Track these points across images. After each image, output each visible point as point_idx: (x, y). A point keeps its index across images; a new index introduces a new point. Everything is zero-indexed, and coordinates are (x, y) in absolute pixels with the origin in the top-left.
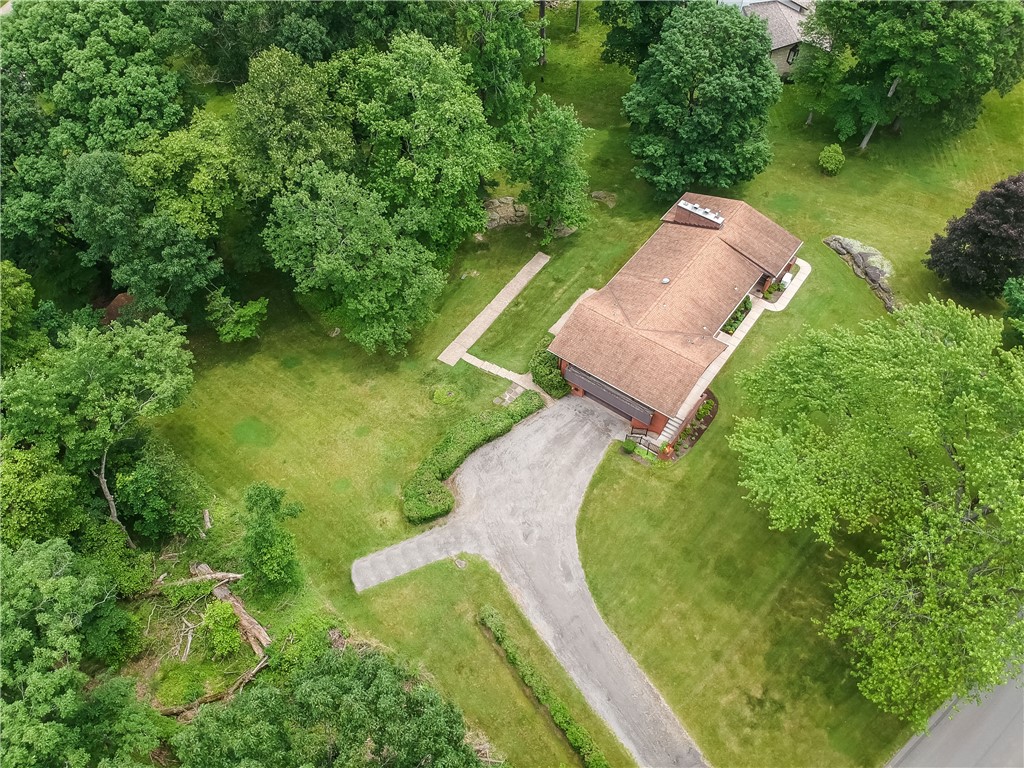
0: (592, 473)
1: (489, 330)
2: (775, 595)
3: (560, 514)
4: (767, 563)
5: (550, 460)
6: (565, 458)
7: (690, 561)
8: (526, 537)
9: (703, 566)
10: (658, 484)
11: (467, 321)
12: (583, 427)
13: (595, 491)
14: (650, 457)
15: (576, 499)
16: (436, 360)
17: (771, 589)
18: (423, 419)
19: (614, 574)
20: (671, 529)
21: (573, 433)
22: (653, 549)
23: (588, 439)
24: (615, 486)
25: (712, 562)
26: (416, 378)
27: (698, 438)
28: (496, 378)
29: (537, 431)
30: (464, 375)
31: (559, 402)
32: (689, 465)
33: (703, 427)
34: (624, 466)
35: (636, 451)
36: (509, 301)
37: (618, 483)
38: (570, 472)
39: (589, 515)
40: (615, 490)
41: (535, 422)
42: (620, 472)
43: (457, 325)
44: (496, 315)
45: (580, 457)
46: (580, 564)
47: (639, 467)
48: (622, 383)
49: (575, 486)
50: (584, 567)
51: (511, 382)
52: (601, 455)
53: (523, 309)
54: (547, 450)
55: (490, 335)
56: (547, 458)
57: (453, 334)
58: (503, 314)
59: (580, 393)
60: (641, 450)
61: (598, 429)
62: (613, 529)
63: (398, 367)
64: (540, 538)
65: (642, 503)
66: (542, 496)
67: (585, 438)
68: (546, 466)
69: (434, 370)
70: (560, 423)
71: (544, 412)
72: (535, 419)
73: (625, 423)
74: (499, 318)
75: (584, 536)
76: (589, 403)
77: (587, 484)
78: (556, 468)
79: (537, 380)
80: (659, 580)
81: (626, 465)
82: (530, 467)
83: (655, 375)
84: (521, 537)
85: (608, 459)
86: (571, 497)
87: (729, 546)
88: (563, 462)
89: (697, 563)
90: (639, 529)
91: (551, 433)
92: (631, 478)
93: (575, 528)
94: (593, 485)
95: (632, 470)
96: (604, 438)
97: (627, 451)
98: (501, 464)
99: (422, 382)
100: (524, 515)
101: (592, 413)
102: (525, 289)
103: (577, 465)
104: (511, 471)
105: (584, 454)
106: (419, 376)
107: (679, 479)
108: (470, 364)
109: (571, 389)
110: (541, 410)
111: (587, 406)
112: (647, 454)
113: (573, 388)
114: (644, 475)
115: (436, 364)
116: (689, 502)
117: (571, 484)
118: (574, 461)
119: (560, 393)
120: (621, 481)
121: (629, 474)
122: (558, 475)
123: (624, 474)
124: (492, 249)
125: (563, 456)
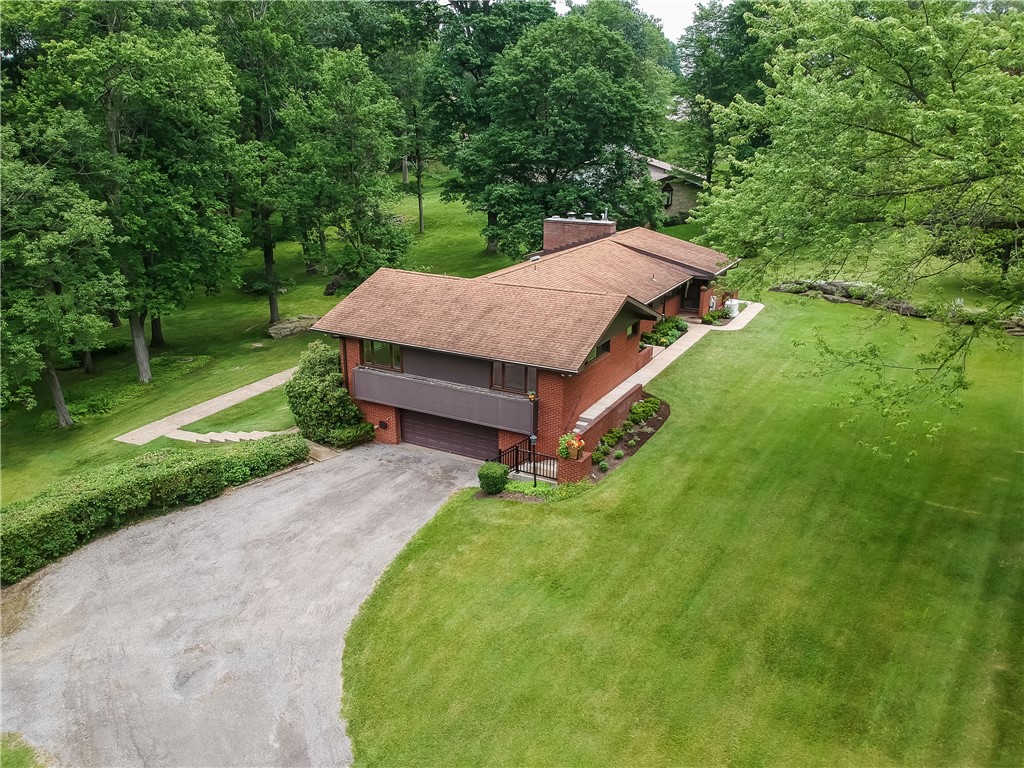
0: (408, 539)
1: (235, 406)
2: (985, 694)
3: (303, 620)
4: (917, 623)
5: (303, 530)
6: (340, 524)
7: (687, 655)
8: (183, 680)
9: (729, 658)
10: (566, 521)
12: (393, 478)
13: (411, 567)
14: (540, 489)
15: (353, 588)
16: (110, 442)
17: (964, 680)
19: (449, 733)
20: (614, 596)
21: (369, 488)
22: (573, 648)
23: (403, 492)
24: (462, 548)
25: (752, 649)
26: (56, 470)
27: (642, 443)
28: (220, 444)
29: (286, 492)
31: (344, 453)
32: (633, 481)
33: (649, 430)
34: (484, 513)
35: (510, 486)
37: (469, 542)
38: (349, 543)
39: (389, 610)
40: (460, 554)
41: (285, 480)
42: (474, 524)
45: (379, 518)
46: (343, 725)
47: (516, 508)
49: (359, 565)
50: (352, 730)
51: (248, 440)
52: (432, 512)
54: (301, 516)
56: (296, 527)
57: (163, 414)
59: (392, 432)
60: (521, 483)
61: (427, 479)
62: (451, 624)
63: (30, 461)
64: (226, 679)
65: (530, 561)
66: (264, 591)
67: (397, 491)
68: (290, 539)
69: (100, 455)
70: (341, 478)
71: (309, 468)
72: (285, 477)
75: (366, 655)
76: (410, 450)
78: (315, 540)
79: (308, 433)
80: (600, 718)
82: (249, 546)
84: (168, 681)
85: (448, 513)
86: (345, 585)
87: (785, 602)
88: (337, 529)
89: (708, 658)
90: (526, 611)
91: (318, 492)
92: (499, 527)
93: (341, 645)
94: (404, 558)
95: (504, 515)
96: (441, 488)
97: (493, 488)
100: (197, 632)
101: (417, 460)
103: (370, 531)
104: (193, 557)
105: (390, 515)
106: (63, 468)
107: (615, 506)
108: (177, 440)
109: (372, 428)
110: (302, 465)
111: (406, 454)
112: (535, 486)
113: (376, 427)
114: (531, 516)
115: (105, 447)
116: (649, 538)
117: (350, 564)
118: (364, 527)
119: (348, 433)
120: (475, 538)
121: (494, 522)
122: (318, 551)
123: (484, 525)
124: (275, 350)
125: (337, 521)
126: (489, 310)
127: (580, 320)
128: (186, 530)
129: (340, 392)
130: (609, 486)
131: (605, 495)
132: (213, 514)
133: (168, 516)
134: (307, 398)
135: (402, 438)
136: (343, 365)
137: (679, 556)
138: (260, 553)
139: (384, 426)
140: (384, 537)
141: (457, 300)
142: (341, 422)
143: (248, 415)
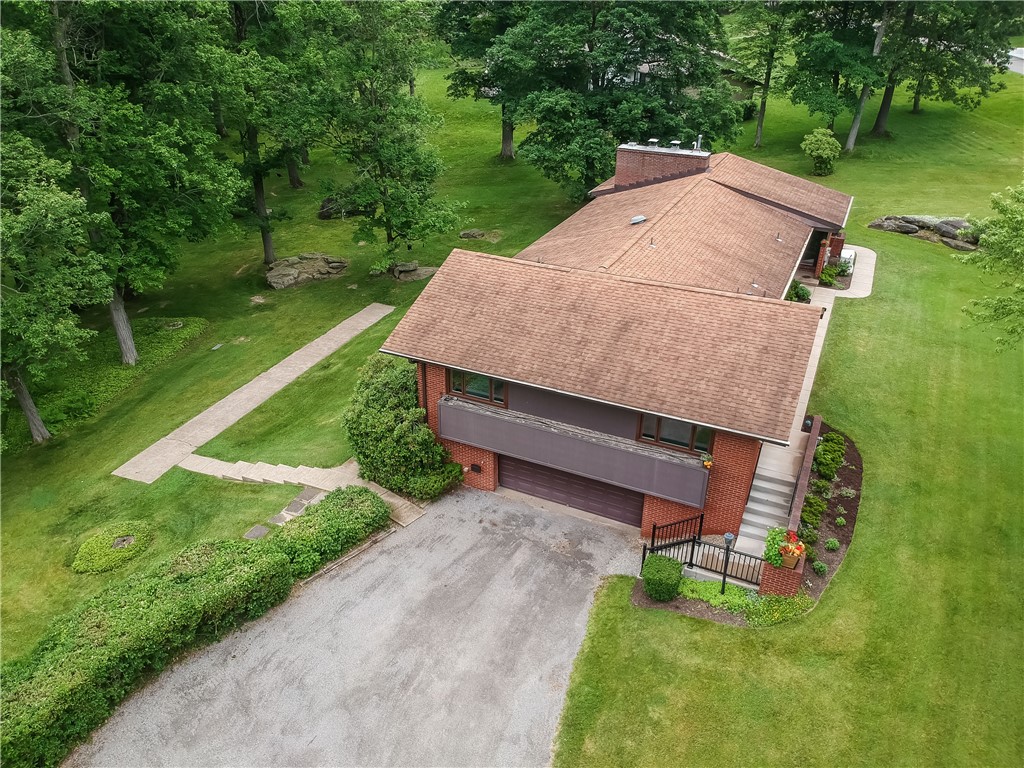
0: (565, 682)
1: (259, 410)
5: (419, 665)
10: (798, 672)
11: (207, 402)
12: (509, 557)
13: (590, 746)
14: (734, 599)
16: (108, 477)
18: (28, 616)
21: (482, 578)
23: (530, 585)
24: (655, 712)
26: (44, 524)
27: (852, 519)
28: (258, 488)
29: (373, 588)
30: (176, 496)
31: (432, 511)
32: (870, 596)
33: (850, 492)
34: (664, 639)
35: (685, 590)
36: (310, 365)
37: (661, 700)
38: (489, 694)
40: (656, 724)
41: (368, 565)
42: (655, 660)
43: (182, 412)
44: (277, 387)
45: (514, 640)
47: (711, 634)
48: (602, 385)
49: (515, 741)
51: (300, 487)
52: (580, 624)
53: (339, 370)
54: (407, 637)
55: (259, 418)
56: (406, 661)
57: (169, 425)
58: (297, 383)
59: (489, 476)
60: (701, 583)
61: (553, 558)
65: (772, 753)
67: (520, 585)
68: (405, 686)
69: (98, 500)
70: (440, 557)
71: (393, 539)
72: (365, 558)
73: (623, 534)
74: (286, 390)
76: (514, 501)
77: (554, 725)
78: (439, 688)
79: (372, 470)
81: (668, 634)
82: (351, 702)
83: (687, 350)
85: (605, 631)
88: (463, 664)
91: (416, 583)
92: (697, 672)
94: (575, 724)
95: (695, 647)
96: (577, 576)
97: (660, 594)
98: (246, 708)
99: (57, 530)
101: (530, 522)
102: (346, 346)
103: (508, 667)
104: (277, 728)
105: (526, 632)
106: (53, 520)
107: (860, 644)
108: (197, 474)
109: (461, 472)
110: (382, 534)
111: (512, 509)
112: (723, 592)
113: (466, 469)
114: (738, 655)
115: (103, 486)
116: (933, 712)
117: (501, 738)
118: (498, 658)
119: (434, 482)
120: (668, 691)
121: (686, 661)
122: (450, 711)
123: (672, 667)
124: (282, 308)
125: (460, 646)
126: (625, 327)
127: (765, 348)
128: (254, 670)
129: (423, 432)
130: (839, 606)
131: (839, 622)
132: (285, 635)
133: (225, 643)
134: (378, 440)
135: (501, 482)
136: (421, 392)
137: (983, 745)
138: (371, 716)
139: (476, 468)
140: (533, 679)
141: (574, 308)
142: (424, 468)
143: (280, 427)
